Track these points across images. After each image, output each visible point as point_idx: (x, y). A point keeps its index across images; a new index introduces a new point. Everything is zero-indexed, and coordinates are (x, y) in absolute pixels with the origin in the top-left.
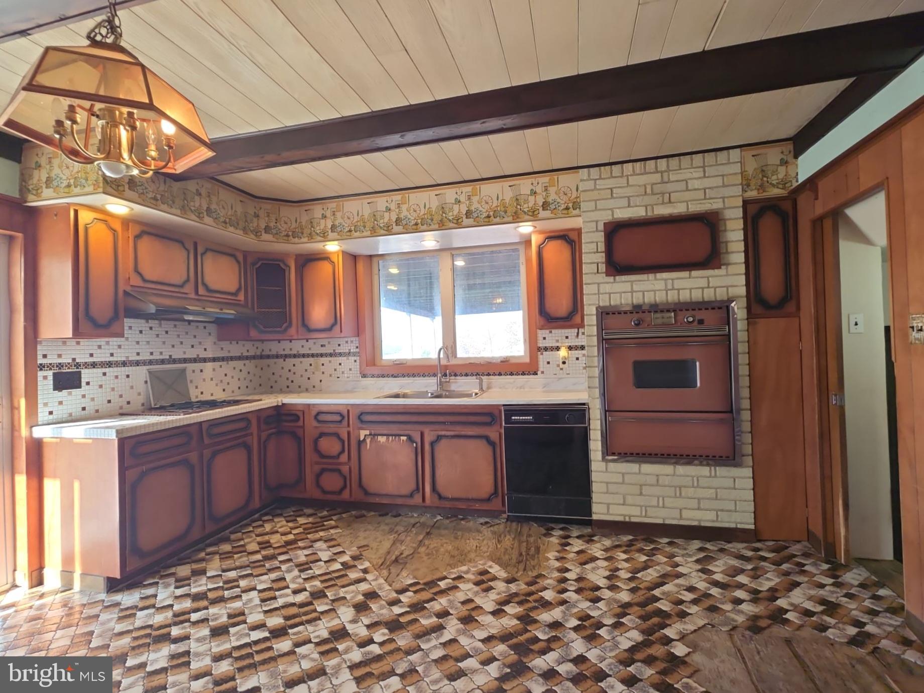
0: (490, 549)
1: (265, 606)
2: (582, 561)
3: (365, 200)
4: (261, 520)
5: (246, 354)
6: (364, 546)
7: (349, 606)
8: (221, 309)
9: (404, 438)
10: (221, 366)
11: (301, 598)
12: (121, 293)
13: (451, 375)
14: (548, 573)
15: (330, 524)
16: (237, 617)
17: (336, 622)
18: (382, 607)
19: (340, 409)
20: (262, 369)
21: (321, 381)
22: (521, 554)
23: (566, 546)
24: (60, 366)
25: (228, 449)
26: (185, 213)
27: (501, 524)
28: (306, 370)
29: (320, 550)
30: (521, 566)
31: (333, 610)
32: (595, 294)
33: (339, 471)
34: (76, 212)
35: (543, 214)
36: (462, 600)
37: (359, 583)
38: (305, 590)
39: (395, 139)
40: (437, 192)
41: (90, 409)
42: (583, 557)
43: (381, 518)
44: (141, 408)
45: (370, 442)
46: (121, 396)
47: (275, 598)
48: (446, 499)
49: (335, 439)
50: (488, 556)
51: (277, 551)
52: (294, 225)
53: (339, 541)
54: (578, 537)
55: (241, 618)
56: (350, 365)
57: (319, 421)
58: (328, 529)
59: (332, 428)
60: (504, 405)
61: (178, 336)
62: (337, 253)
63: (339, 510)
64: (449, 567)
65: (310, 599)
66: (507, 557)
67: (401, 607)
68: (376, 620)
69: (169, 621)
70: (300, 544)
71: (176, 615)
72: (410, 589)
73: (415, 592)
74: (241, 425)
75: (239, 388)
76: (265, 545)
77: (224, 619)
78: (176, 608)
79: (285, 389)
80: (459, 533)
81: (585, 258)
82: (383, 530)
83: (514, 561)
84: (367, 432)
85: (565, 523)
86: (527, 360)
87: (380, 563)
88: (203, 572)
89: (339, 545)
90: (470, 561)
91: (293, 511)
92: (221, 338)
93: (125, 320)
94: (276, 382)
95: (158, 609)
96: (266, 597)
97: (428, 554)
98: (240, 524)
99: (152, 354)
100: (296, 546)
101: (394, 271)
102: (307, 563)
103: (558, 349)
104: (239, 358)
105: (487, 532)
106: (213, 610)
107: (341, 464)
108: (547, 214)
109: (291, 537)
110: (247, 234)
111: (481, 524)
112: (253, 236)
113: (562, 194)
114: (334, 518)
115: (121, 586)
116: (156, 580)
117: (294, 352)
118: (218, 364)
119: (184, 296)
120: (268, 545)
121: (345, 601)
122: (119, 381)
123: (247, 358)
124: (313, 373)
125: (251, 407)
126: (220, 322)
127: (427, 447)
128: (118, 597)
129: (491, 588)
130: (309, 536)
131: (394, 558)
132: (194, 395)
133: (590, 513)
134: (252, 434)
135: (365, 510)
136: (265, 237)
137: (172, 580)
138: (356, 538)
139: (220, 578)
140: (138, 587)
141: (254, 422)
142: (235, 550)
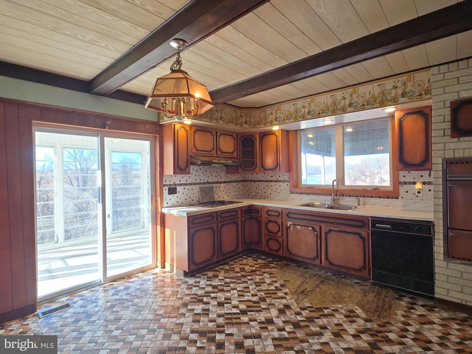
0: (358, 299)
1: (239, 298)
2: (423, 322)
3: (291, 103)
4: (242, 257)
5: (237, 180)
6: (287, 281)
7: (276, 309)
8: (226, 161)
9: (311, 228)
10: (227, 185)
11: (255, 299)
12: (189, 157)
13: (340, 195)
14: (394, 323)
15: (272, 266)
16: (228, 300)
17: (268, 315)
18: (292, 314)
19: (278, 209)
20: (245, 186)
21: (271, 194)
22: (378, 307)
23: (412, 309)
24: (170, 185)
25: (227, 224)
26: (212, 121)
27: (368, 286)
28: (264, 188)
29: (266, 278)
30: (377, 314)
31: (268, 309)
32: (442, 150)
33: (277, 240)
34: (174, 125)
35: (401, 100)
36: (336, 323)
37: (282, 299)
38: (257, 295)
39: (302, 75)
40: (331, 94)
41: (180, 203)
42: (423, 320)
43: (298, 268)
44: (196, 202)
45: (293, 228)
46: (190, 197)
47: (244, 296)
48: (333, 264)
49: (275, 224)
50: (356, 303)
51: (247, 274)
52: (258, 119)
53: (276, 275)
54: (422, 306)
55: (229, 301)
56: (285, 187)
57: (268, 215)
58: (271, 268)
59: (274, 219)
60: (371, 217)
61: (211, 172)
62: (279, 130)
63: (277, 259)
64: (331, 303)
65: (258, 301)
66: (368, 306)
67: (302, 317)
68: (288, 319)
69: (203, 295)
70: (258, 273)
71: (206, 293)
72: (308, 309)
73: (310, 311)
74: (234, 213)
75: (235, 195)
76: (243, 270)
77: (223, 299)
78: (206, 289)
79: (254, 197)
80: (341, 285)
81: (434, 126)
82: (298, 274)
83: (372, 310)
84: (291, 223)
85: (413, 295)
86: (391, 189)
87: (294, 291)
88: (217, 276)
89: (275, 277)
90: (344, 303)
91: (256, 256)
92: (227, 173)
93: (191, 166)
94: (251, 193)
95: (200, 288)
96: (240, 294)
97: (320, 293)
98: (234, 258)
99: (201, 180)
100: (256, 273)
101: (310, 136)
102: (259, 283)
103: (414, 183)
104: (235, 182)
105: (358, 288)
106: (219, 294)
107: (278, 237)
108: (405, 99)
109: (254, 268)
110: (237, 126)
111: (355, 283)
112: (239, 126)
113: (417, 85)
114: (275, 263)
115: (188, 275)
116: (200, 276)
117: (258, 179)
118: (226, 184)
119: (212, 155)
120: (244, 270)
121: (274, 306)
122: (189, 191)
123: (238, 181)
124: (267, 190)
125: (238, 205)
126: (226, 166)
127: (323, 235)
128: (187, 279)
129: (354, 321)
130: (262, 270)
131: (301, 290)
132: (217, 198)
133: (433, 293)
134: (238, 218)
135: (290, 261)
136: (245, 126)
137: (206, 277)
138: (284, 276)
139: (223, 281)
140: (194, 277)
141: (239, 212)
142: (231, 269)
